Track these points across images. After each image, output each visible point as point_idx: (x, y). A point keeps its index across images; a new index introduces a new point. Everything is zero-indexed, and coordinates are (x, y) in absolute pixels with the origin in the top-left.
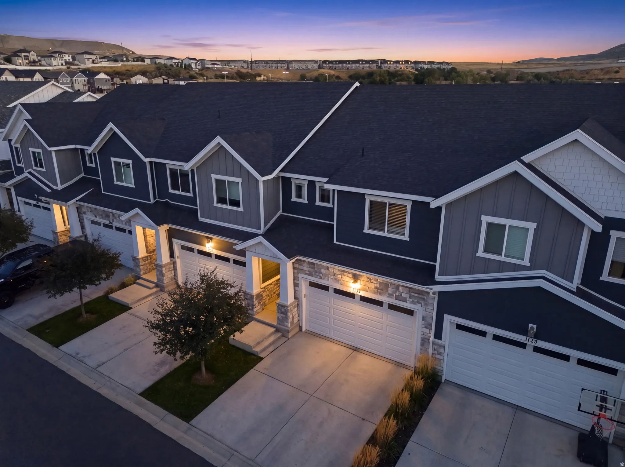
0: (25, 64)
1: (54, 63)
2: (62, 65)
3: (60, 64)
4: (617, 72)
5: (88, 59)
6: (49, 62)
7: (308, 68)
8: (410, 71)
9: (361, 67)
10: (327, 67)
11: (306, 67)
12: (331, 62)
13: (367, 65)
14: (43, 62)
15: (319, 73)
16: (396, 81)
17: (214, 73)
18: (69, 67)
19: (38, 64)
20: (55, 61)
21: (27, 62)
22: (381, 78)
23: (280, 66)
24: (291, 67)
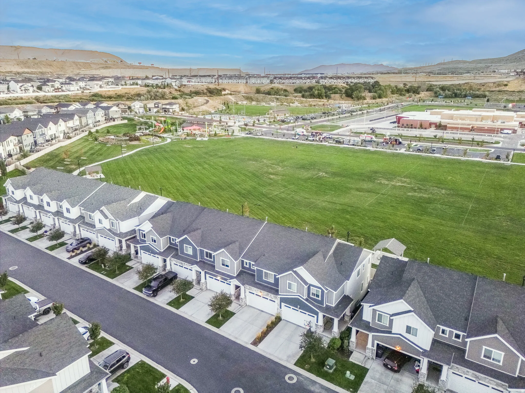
0: (52, 91)
1: (72, 88)
2: (78, 90)
3: (76, 90)
4: (506, 85)
5: (97, 85)
6: (67, 88)
7: (262, 83)
8: (342, 85)
9: (303, 82)
10: (277, 82)
11: (260, 82)
12: (280, 78)
13: (309, 80)
14: (64, 88)
15: (271, 87)
16: (331, 94)
17: (189, 90)
18: (83, 92)
19: (60, 90)
20: (73, 87)
21: (53, 89)
22: (319, 91)
23: (240, 81)
24: (249, 82)
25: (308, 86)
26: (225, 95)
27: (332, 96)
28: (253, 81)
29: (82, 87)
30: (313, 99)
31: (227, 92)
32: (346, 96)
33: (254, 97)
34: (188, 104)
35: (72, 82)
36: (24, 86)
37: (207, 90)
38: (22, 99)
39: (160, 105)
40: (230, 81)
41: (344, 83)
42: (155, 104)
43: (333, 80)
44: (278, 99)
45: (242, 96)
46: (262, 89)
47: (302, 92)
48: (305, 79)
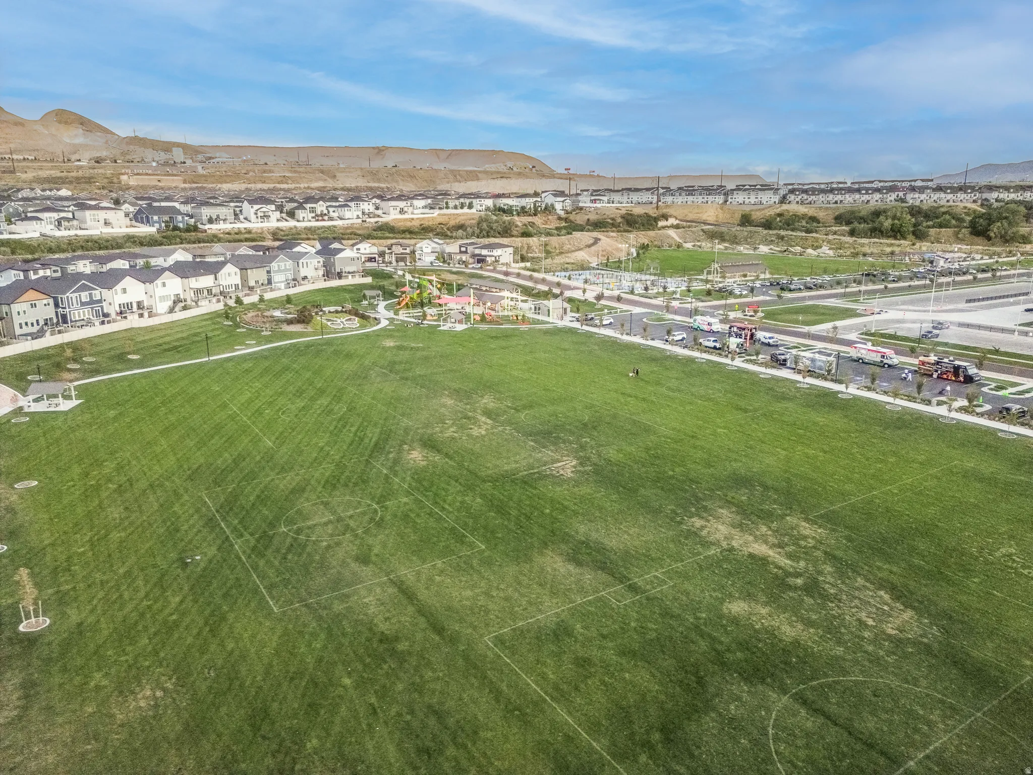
0: (310, 218)
1: (347, 214)
2: (358, 217)
3: (355, 217)
5: (396, 207)
6: (341, 214)
7: (761, 203)
8: (965, 208)
9: (863, 199)
10: (797, 200)
11: (756, 200)
12: (805, 191)
13: (877, 196)
14: (332, 214)
15: (778, 211)
16: (929, 227)
17: (587, 217)
18: (365, 221)
19: (326, 218)
20: (349, 212)
21: (313, 215)
22: (896, 221)
23: (711, 198)
24: (730, 200)
25: (873, 209)
26: (664, 227)
27: (932, 231)
28: (740, 197)
29: (367, 211)
30: (876, 240)
31: (672, 221)
32: (971, 233)
33: (728, 233)
34: (548, 248)
35: (349, 204)
36: (261, 210)
37: (622, 217)
38: (249, 232)
39: (470, 249)
40: (690, 198)
41: (974, 201)
42: (460, 247)
43: (943, 195)
44: (782, 238)
45: (702, 230)
46: (757, 216)
47: (852, 223)
48: (867, 193)
